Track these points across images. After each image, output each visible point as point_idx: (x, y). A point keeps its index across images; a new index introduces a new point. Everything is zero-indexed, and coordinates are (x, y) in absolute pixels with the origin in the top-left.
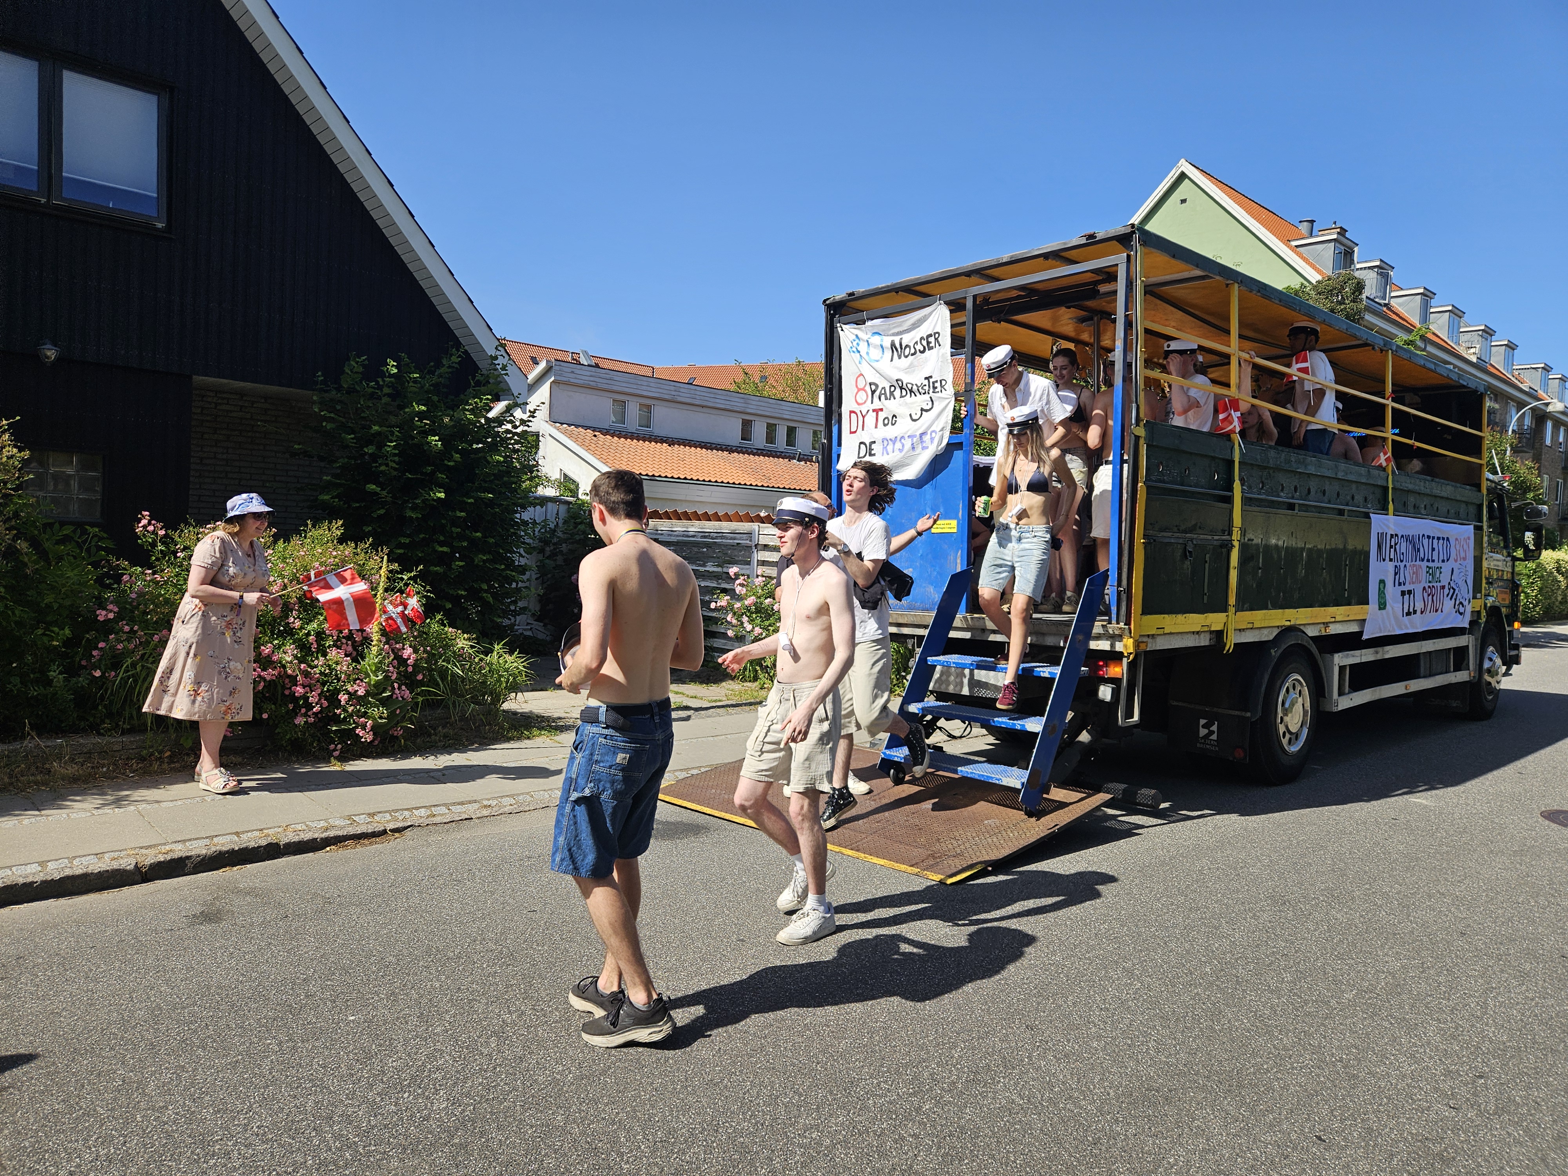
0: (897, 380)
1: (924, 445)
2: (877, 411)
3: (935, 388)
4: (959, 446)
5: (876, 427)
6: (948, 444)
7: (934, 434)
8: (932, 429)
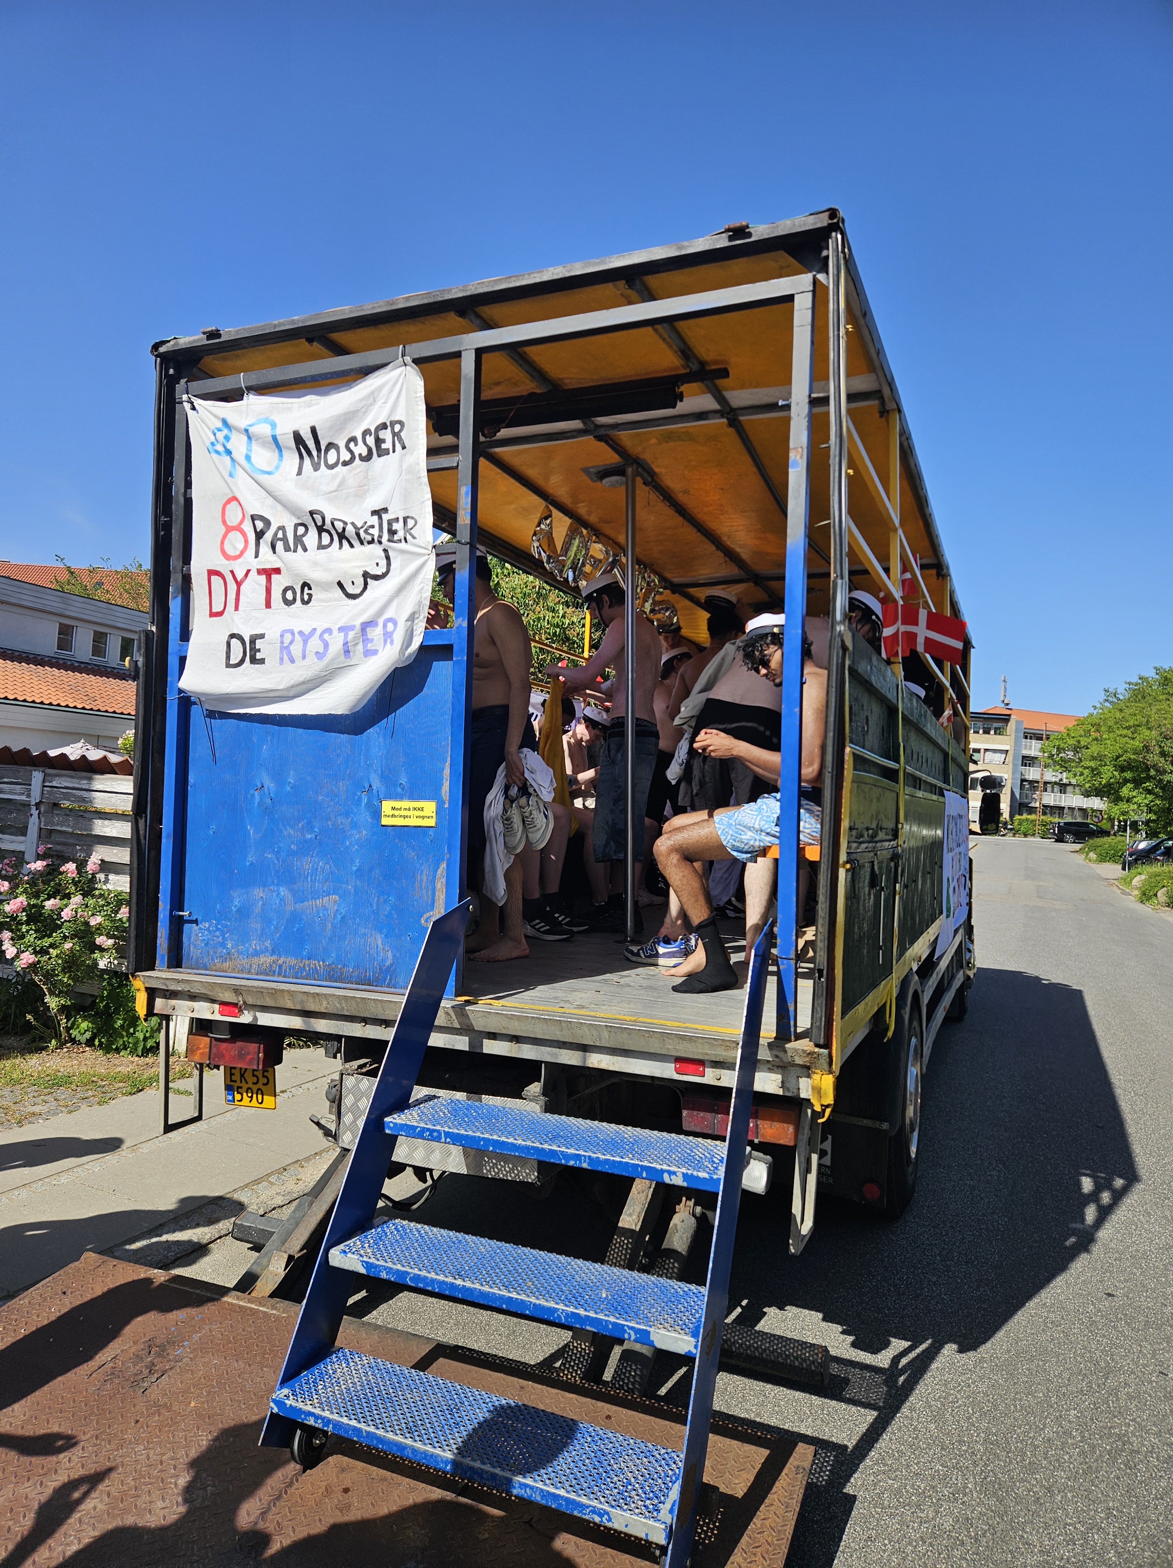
0: (312, 513)
1: (370, 646)
2: (269, 573)
3: (392, 532)
4: (445, 651)
5: (268, 605)
6: (422, 648)
7: (390, 626)
8: (388, 614)
